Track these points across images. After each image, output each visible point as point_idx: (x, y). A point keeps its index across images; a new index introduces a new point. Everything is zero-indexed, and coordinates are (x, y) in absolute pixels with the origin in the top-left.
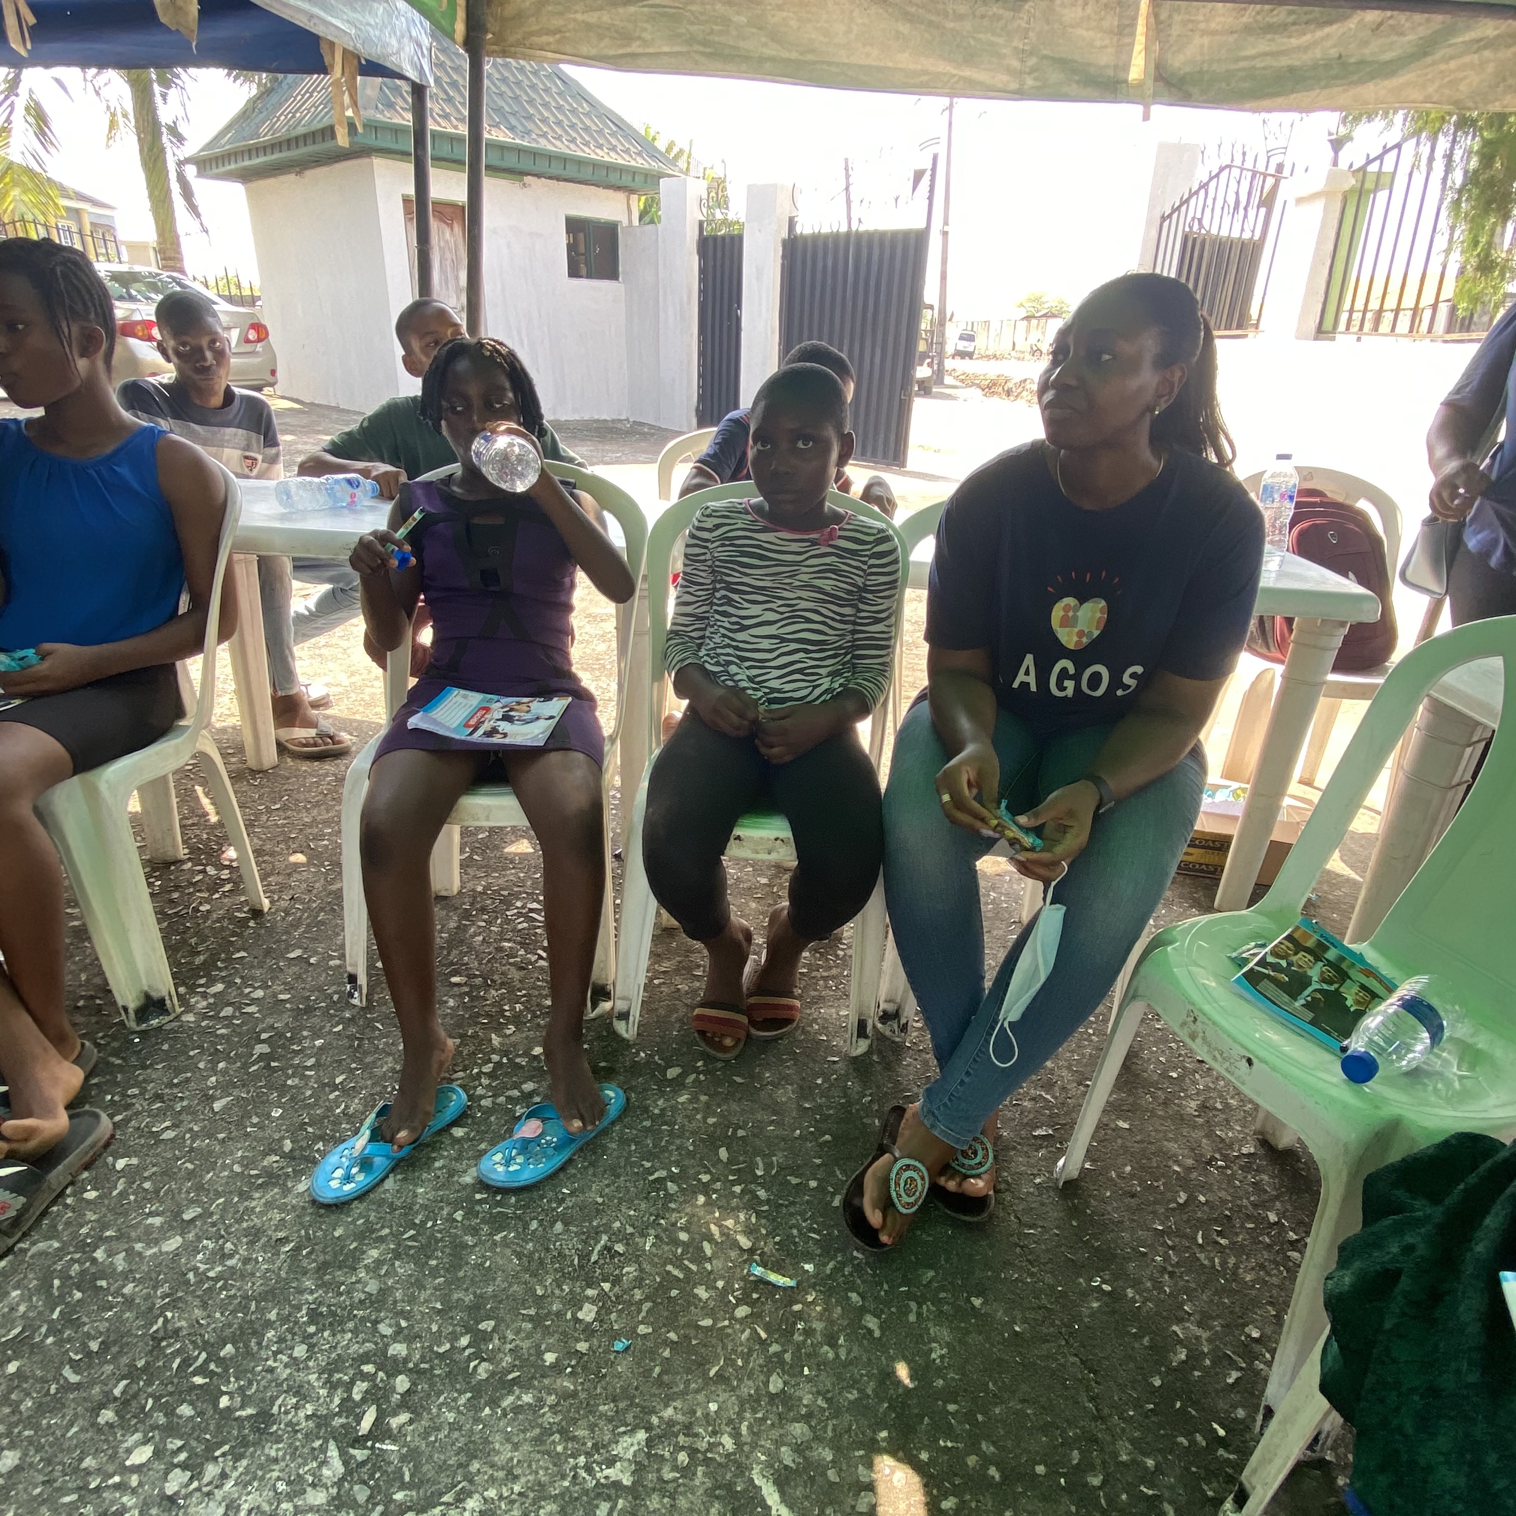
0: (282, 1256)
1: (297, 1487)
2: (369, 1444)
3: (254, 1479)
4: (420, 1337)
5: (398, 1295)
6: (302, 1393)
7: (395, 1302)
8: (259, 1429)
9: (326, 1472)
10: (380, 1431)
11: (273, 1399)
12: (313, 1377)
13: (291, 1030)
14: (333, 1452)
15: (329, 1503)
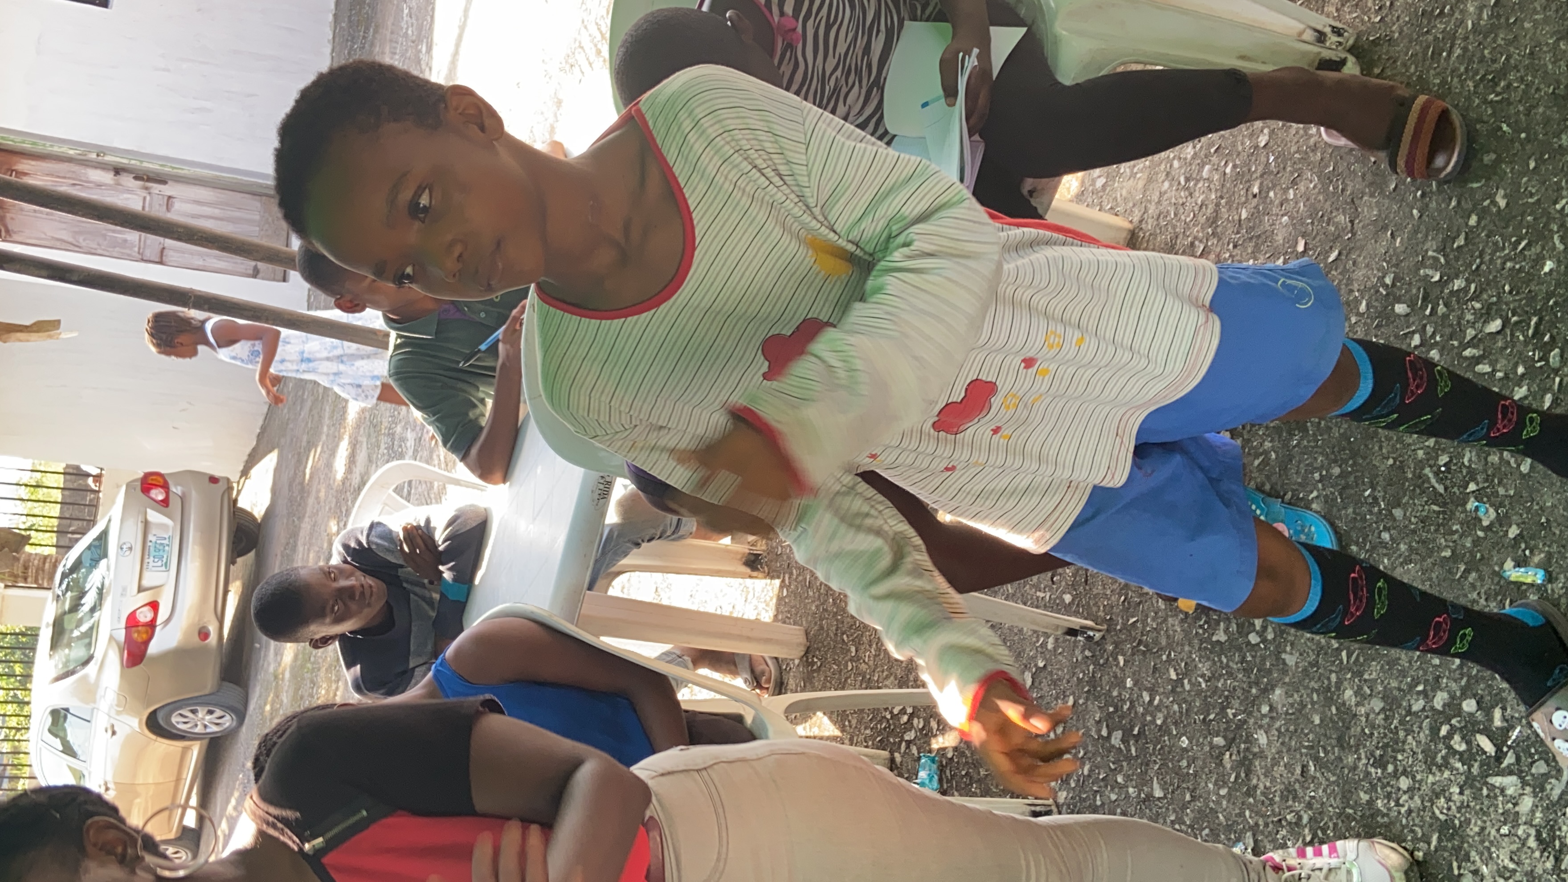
0: (1318, 775)
1: (1512, 818)
2: (1505, 749)
3: (1489, 849)
4: (1439, 676)
5: (1394, 684)
6: (1440, 792)
7: (1399, 689)
8: (1452, 834)
9: (1510, 792)
10: (1499, 738)
11: (1433, 816)
12: (1431, 779)
13: (1107, 705)
14: (1497, 781)
15: (1535, 796)
